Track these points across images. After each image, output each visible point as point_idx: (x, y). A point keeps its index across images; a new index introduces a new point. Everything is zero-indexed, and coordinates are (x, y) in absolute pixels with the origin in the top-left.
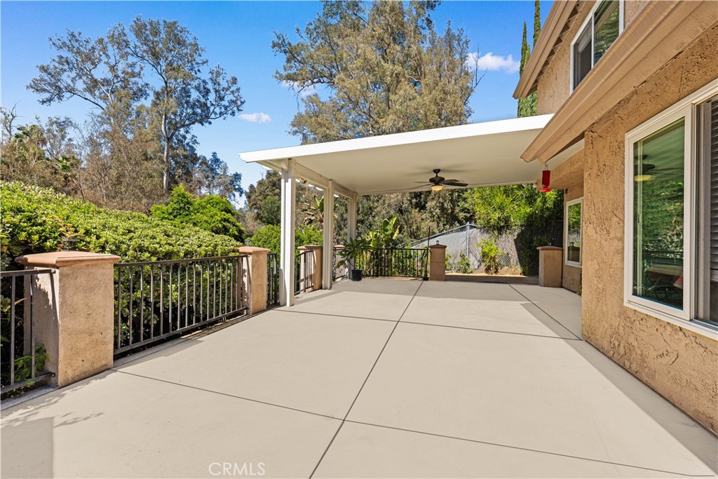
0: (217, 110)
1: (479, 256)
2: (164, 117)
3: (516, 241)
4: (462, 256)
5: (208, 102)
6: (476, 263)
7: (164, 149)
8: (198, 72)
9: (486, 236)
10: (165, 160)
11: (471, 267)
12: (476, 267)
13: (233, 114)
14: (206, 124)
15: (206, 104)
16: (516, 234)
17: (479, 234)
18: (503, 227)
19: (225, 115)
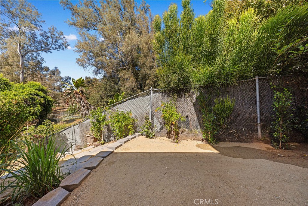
0: (53, 46)
1: (161, 120)
2: (19, 45)
3: (195, 104)
4: (147, 119)
5: (48, 42)
6: (159, 126)
7: (20, 61)
8: (40, 27)
9: (167, 99)
10: (21, 66)
11: (154, 129)
12: (159, 130)
13: (63, 49)
14: (49, 53)
15: (47, 43)
16: (194, 96)
17: (160, 98)
18: (183, 90)
19: (59, 49)
